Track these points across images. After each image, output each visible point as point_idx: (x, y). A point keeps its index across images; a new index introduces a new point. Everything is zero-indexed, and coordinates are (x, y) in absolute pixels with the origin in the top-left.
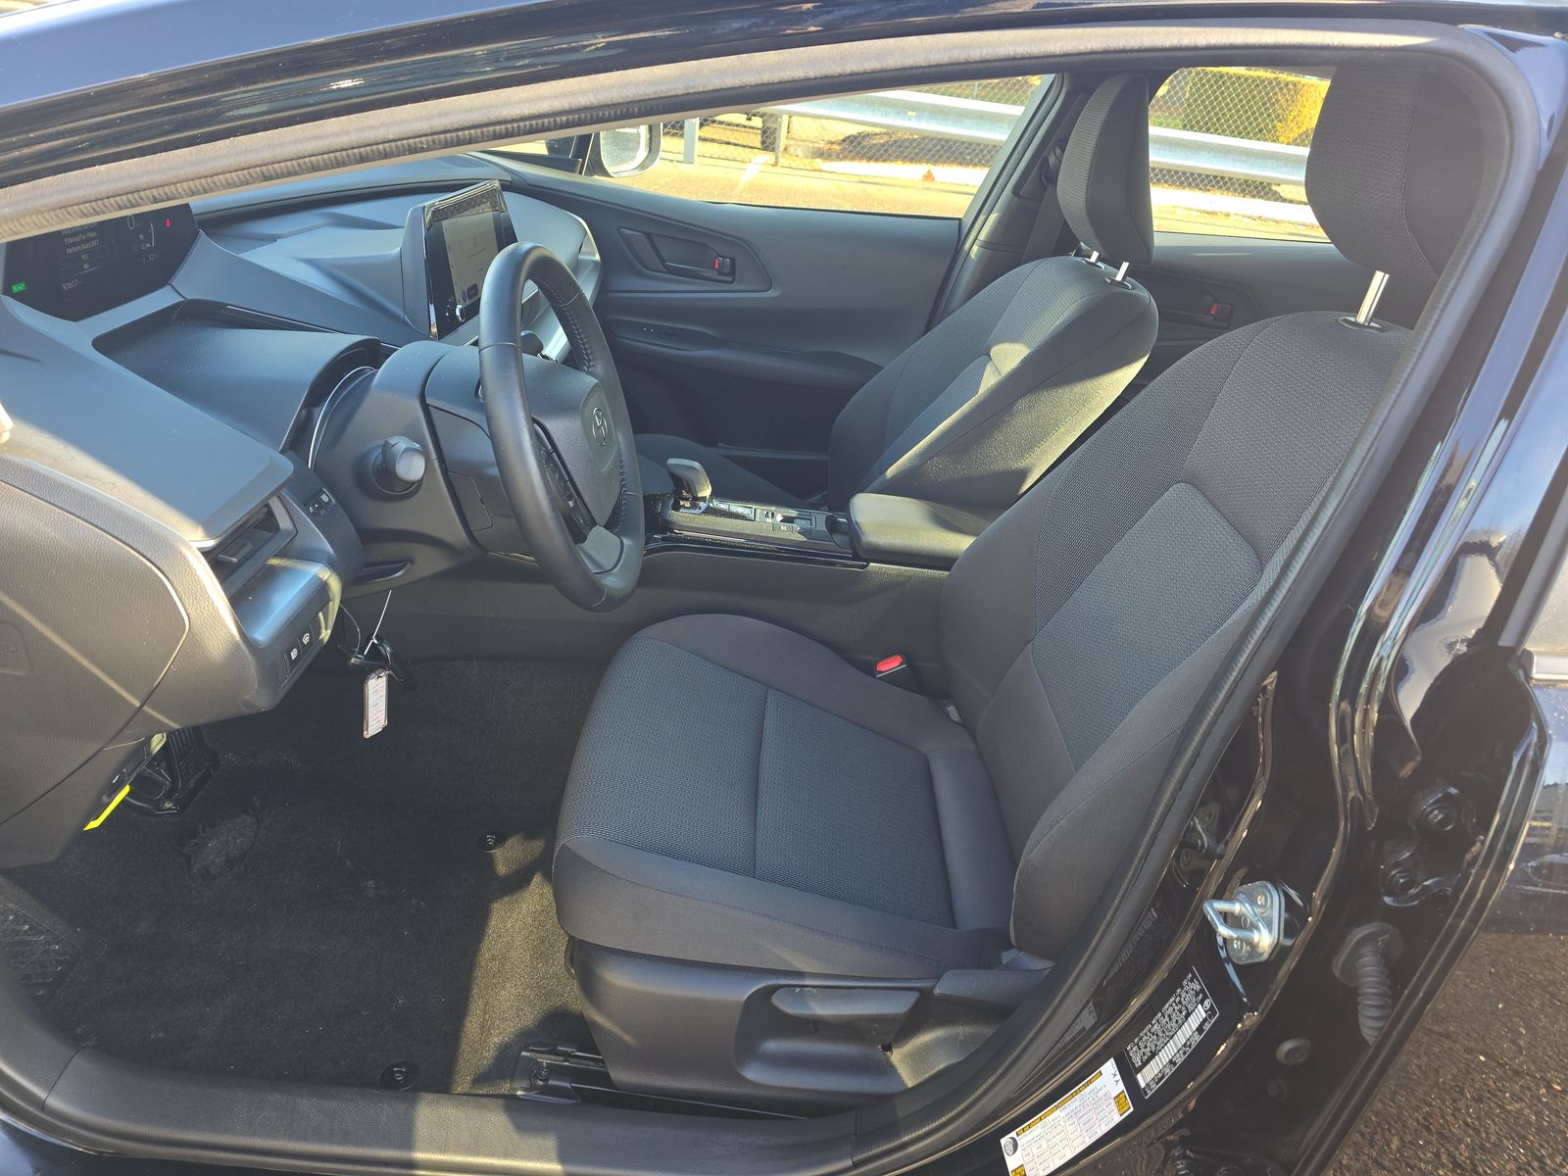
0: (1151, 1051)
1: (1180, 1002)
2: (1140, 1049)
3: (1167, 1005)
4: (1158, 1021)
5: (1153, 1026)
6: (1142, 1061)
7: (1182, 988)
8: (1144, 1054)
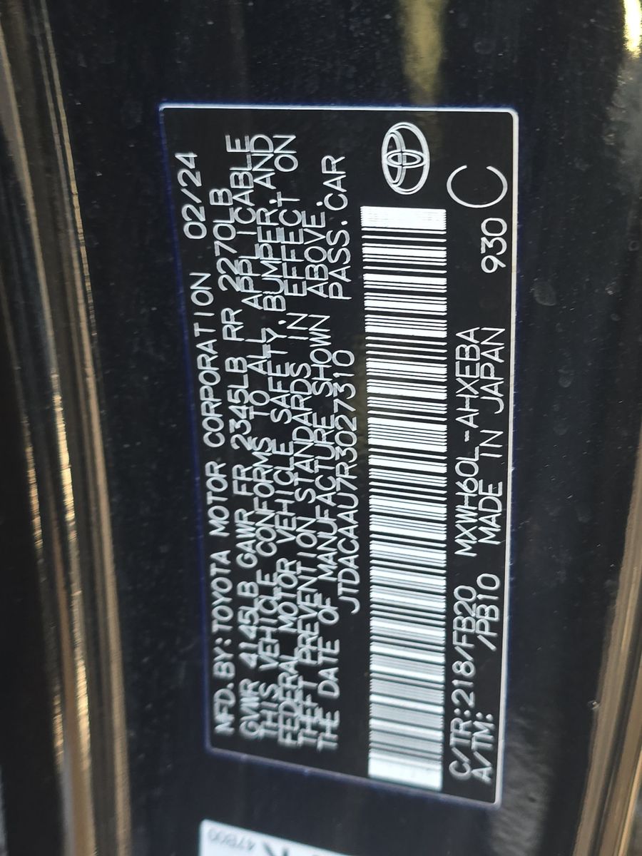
0: (327, 634)
1: (253, 321)
2: (271, 677)
3: (209, 402)
4: (234, 502)
5: (230, 542)
6: (327, 706)
7: (202, 256)
8: (307, 672)
